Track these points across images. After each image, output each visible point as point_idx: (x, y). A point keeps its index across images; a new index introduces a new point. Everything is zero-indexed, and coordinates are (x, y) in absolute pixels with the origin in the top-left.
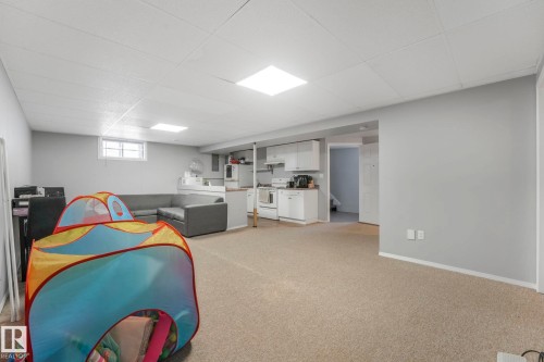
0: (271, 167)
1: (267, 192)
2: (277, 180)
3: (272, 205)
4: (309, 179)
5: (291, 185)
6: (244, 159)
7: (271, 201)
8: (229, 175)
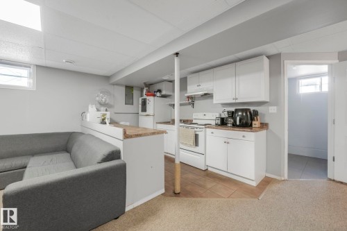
0: (192, 100)
1: (191, 133)
2: (200, 115)
3: (196, 149)
4: (254, 115)
5: (223, 123)
6: (160, 91)
7: (196, 143)
8: (144, 109)
